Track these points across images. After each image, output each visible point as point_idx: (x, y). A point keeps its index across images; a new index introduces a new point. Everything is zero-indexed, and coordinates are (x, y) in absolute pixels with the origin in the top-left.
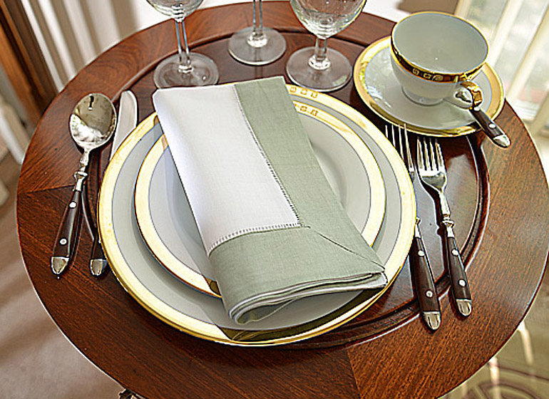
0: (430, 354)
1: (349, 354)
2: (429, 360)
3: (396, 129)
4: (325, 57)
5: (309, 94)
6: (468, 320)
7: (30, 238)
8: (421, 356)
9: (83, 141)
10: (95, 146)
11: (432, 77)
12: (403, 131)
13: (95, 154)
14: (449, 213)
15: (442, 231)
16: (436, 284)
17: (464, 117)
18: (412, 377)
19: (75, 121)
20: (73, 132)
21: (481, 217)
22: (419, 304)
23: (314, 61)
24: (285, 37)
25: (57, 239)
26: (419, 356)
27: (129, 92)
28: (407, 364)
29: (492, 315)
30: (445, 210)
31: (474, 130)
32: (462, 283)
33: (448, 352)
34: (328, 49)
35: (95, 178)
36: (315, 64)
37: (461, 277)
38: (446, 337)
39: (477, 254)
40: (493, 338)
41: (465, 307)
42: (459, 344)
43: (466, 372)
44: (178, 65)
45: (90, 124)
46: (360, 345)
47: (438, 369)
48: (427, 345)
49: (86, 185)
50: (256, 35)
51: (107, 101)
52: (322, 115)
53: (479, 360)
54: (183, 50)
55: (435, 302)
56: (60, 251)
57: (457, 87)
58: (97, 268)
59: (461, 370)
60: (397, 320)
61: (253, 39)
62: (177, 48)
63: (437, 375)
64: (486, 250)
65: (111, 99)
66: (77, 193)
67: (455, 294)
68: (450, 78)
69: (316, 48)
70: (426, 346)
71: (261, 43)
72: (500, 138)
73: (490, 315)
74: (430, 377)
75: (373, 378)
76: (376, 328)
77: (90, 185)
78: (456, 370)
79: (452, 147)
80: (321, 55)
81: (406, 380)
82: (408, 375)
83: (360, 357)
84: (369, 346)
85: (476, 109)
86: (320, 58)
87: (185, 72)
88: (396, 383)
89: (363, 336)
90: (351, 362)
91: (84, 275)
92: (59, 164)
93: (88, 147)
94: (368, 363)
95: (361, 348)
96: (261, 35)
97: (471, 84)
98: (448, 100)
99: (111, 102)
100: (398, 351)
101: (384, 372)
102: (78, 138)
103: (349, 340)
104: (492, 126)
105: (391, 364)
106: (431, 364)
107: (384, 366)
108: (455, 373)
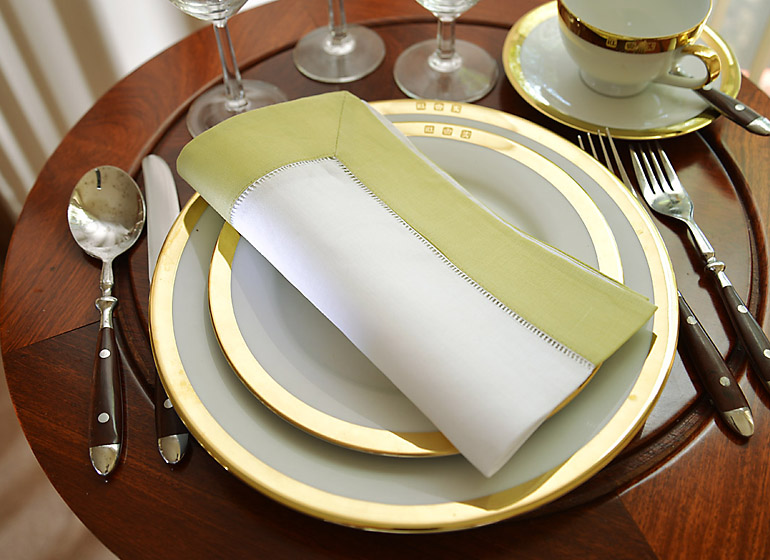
0: (753, 477)
1: (627, 505)
2: (754, 486)
3: (595, 138)
4: (454, 51)
5: (447, 108)
8: (741, 483)
9: (100, 246)
10: (119, 251)
12: (606, 139)
13: (122, 264)
14: (712, 251)
15: (709, 280)
18: (738, 520)
19: (76, 215)
22: (710, 402)
23: (438, 62)
24: (379, 33)
25: (91, 415)
26: (737, 484)
27: (152, 157)
28: (722, 500)
30: (705, 247)
31: (710, 122)
34: (457, 41)
35: (129, 303)
36: (439, 65)
37: (762, 345)
44: (221, 105)
45: (104, 216)
46: (638, 487)
48: (744, 463)
49: (118, 318)
50: (336, 35)
51: (122, 175)
52: (478, 135)
54: (232, 76)
55: (736, 392)
56: (101, 436)
57: (674, 58)
58: (173, 449)
60: (683, 433)
61: (333, 44)
62: (221, 73)
65: (126, 171)
66: (107, 335)
67: (764, 374)
68: (660, 46)
69: (438, 40)
70: (742, 466)
71: (346, 48)
72: (756, 123)
74: (765, 514)
75: (676, 536)
76: (655, 454)
77: (124, 316)
79: (683, 150)
80: (448, 48)
81: (729, 526)
82: (730, 520)
84: (654, 486)
85: (707, 88)
86: (447, 54)
87: (239, 110)
88: (716, 537)
89: (638, 470)
90: (634, 518)
91: (151, 467)
92: (63, 292)
93: (107, 257)
94: (663, 514)
95: (644, 492)
96: (344, 35)
97: (697, 48)
98: (661, 80)
99: (128, 175)
100: (702, 484)
101: (691, 522)
102: (88, 244)
103: (619, 483)
104: (739, 108)
105: (697, 508)
106: (760, 494)
107: (688, 513)
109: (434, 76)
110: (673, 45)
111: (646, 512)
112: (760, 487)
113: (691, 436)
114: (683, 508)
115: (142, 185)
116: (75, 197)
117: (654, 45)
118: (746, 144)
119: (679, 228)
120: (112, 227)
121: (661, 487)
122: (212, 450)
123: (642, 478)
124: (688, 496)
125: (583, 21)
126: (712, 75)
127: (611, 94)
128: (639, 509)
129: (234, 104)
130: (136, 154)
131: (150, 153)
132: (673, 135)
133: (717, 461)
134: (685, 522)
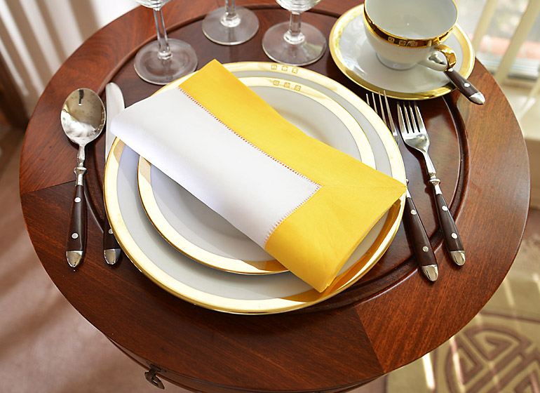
0: (432, 304)
1: (358, 312)
2: (432, 309)
3: (376, 96)
4: (300, 32)
5: (291, 69)
6: (463, 269)
7: (40, 236)
8: (424, 307)
9: (79, 136)
10: (88, 140)
11: (407, 43)
12: (383, 98)
13: (90, 148)
14: (434, 172)
15: (430, 189)
16: (430, 239)
17: (438, 79)
18: (419, 326)
19: (65, 117)
20: (65, 129)
21: (464, 173)
22: (416, 260)
23: (289, 37)
24: (256, 14)
25: (68, 234)
26: (422, 306)
27: (112, 83)
28: (412, 315)
29: (484, 263)
30: (431, 169)
31: (449, 91)
32: (454, 236)
33: (448, 300)
34: (302, 24)
35: (93, 171)
36: (290, 39)
37: (453, 230)
38: (445, 287)
39: (464, 208)
40: (487, 283)
41: (460, 257)
42: (457, 292)
43: (466, 317)
44: (157, 53)
45: (80, 119)
46: (367, 303)
47: (441, 317)
48: (429, 296)
49: (86, 179)
50: (229, 14)
51: (94, 94)
52: (305, 89)
53: (477, 305)
54: (162, 36)
55: (431, 256)
56: (73, 245)
57: (431, 51)
58: (112, 257)
60: (398, 276)
61: (227, 20)
63: (441, 322)
64: (472, 204)
66: (80, 189)
67: (449, 246)
68: (422, 43)
69: (290, 23)
70: (427, 297)
71: (235, 23)
72: (475, 96)
73: (482, 263)
74: (435, 324)
75: (382, 331)
76: (380, 286)
78: (458, 315)
79: (430, 108)
80: (296, 30)
81: (413, 329)
82: (414, 325)
83: (369, 313)
84: (375, 303)
85: (451, 70)
86: (295, 33)
87: (165, 59)
88: (405, 334)
89: (369, 294)
90: (361, 319)
91: (99, 265)
92: (56, 162)
93: (83, 142)
94: (377, 318)
95: (369, 306)
96: (233, 15)
97: (444, 47)
98: (422, 63)
99: (97, 94)
100: (402, 305)
101: (392, 324)
102: (72, 134)
103: (356, 299)
104: (467, 85)
105: (397, 317)
106: (434, 313)
107: (391, 320)
108: (457, 318)
109: (286, 46)
110: (430, 42)
111: (368, 317)
113: (402, 278)
114: (389, 317)
115: (104, 101)
116: (65, 107)
117: (417, 43)
119: (420, 156)
120: (86, 125)
121: (379, 303)
122: (133, 260)
123: (369, 299)
124: (394, 310)
125: (376, 24)
126: (451, 64)
127: (394, 67)
128: (365, 314)
129: (163, 55)
130: (102, 81)
131: (110, 82)
132: (428, 98)
133: (414, 293)
134: (389, 324)
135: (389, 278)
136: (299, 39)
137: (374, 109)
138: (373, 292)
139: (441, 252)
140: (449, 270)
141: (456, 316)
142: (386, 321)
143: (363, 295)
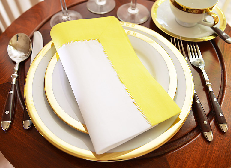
0: (210, 154)
1: (168, 159)
2: (210, 157)
3: (176, 39)
4: (136, 7)
5: (130, 25)
6: (227, 134)
8: (206, 156)
9: (14, 58)
10: (21, 60)
11: (193, 11)
12: (179, 40)
14: (208, 79)
15: (206, 89)
16: (207, 116)
17: (207, 31)
19: (10, 49)
20: (9, 53)
21: (224, 80)
22: (200, 128)
25: (3, 111)
26: (204, 156)
27: (38, 32)
28: (199, 161)
30: (206, 78)
31: (214, 38)
32: (221, 115)
33: (219, 152)
36: (131, 11)
37: (220, 112)
38: (217, 144)
39: (225, 99)
41: (225, 127)
42: (224, 147)
44: (62, 17)
45: (18, 49)
46: (173, 153)
47: (215, 162)
49: (18, 81)
51: (26, 36)
52: (139, 35)
54: (64, 9)
55: (208, 126)
56: (6, 118)
57: (205, 16)
58: (27, 125)
59: (227, 162)
60: (190, 137)
61: (99, 1)
62: (61, 8)
63: (215, 166)
64: (229, 97)
65: (29, 36)
66: (13, 86)
67: (219, 121)
68: (200, 12)
70: (207, 150)
71: (103, 3)
72: (228, 40)
76: (180, 143)
77: (21, 81)
78: (225, 161)
79: (204, 46)
83: (174, 160)
84: (177, 153)
85: (215, 26)
86: (134, 8)
90: (169, 163)
91: (20, 129)
92: (3, 71)
93: (18, 61)
94: (179, 163)
95: (174, 155)
97: (212, 13)
98: (200, 23)
100: (193, 155)
101: (188, 167)
103: (166, 151)
104: (224, 34)
105: (190, 162)
106: (211, 160)
107: (187, 164)
108: (225, 163)
109: (129, 15)
110: (205, 12)
111: (173, 162)
112: (212, 158)
113: (192, 139)
114: (185, 162)
115: (32, 41)
116: (10, 43)
117: (198, 11)
118: (225, 46)
119: (199, 71)
120: (19, 52)
121: (180, 154)
123: (174, 151)
124: (188, 158)
126: (216, 23)
127: (184, 25)
128: (171, 161)
129: (65, 18)
130: (33, 30)
131: (37, 30)
132: (202, 41)
133: (199, 148)
134: (185, 166)
135: (185, 139)
136: (135, 12)
137: (174, 45)
138: (176, 147)
139: (214, 124)
140: (219, 134)
141: (224, 162)
142: (184, 165)
143: (170, 149)
